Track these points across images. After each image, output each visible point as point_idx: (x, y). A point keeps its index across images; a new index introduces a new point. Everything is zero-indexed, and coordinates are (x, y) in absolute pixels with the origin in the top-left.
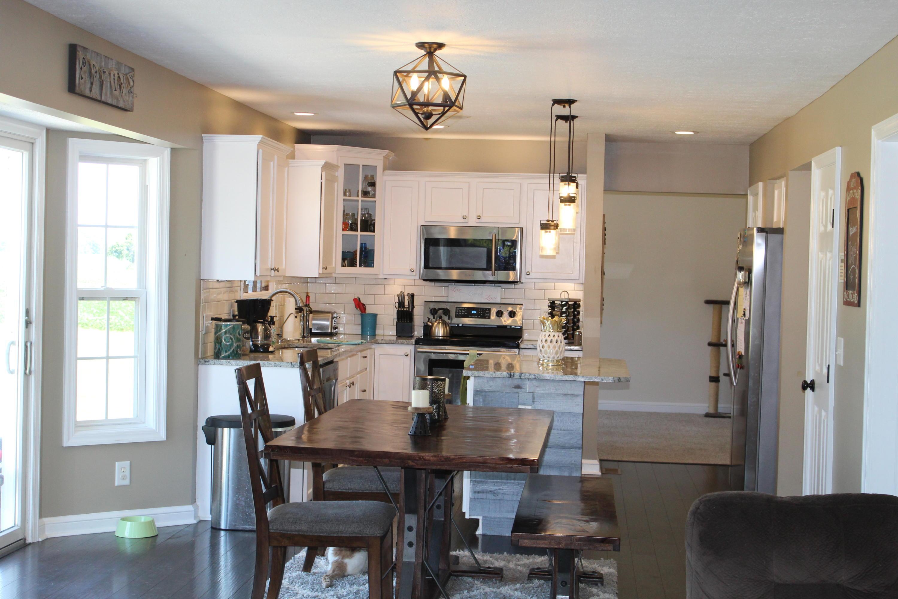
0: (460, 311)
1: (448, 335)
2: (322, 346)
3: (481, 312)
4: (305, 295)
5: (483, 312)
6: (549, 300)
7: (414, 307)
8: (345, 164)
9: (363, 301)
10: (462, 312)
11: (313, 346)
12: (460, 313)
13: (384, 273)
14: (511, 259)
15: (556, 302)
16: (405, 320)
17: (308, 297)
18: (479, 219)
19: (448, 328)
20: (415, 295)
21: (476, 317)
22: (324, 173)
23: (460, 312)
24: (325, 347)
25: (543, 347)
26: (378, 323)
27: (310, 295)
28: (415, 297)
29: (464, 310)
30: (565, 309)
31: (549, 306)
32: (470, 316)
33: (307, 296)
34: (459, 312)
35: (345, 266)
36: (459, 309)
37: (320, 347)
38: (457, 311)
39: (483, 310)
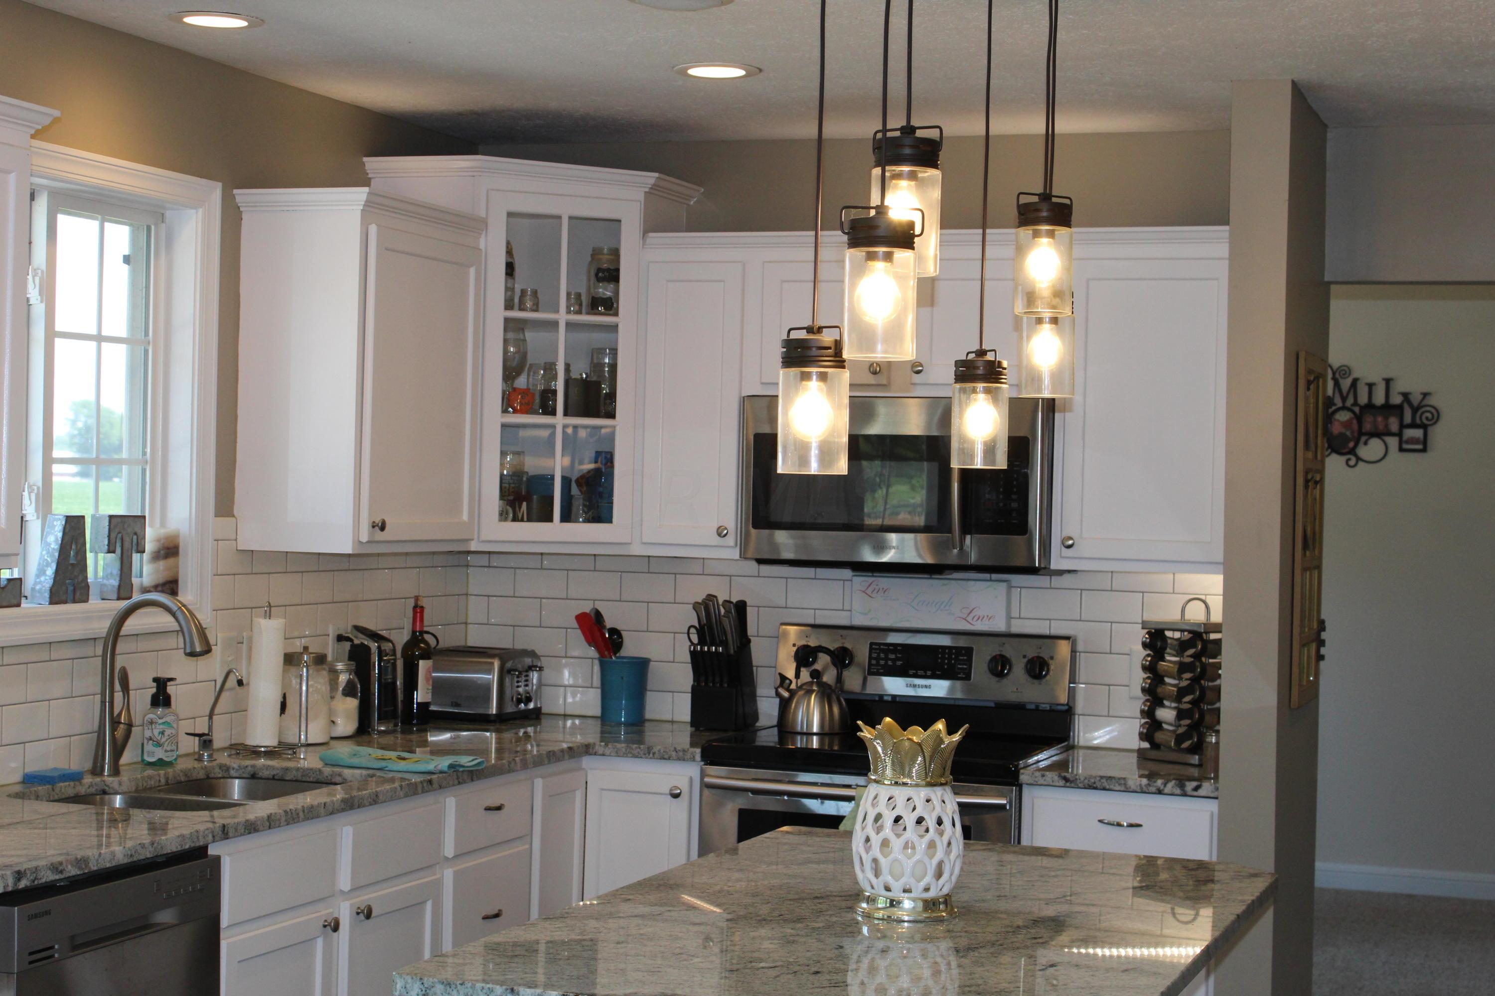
0: (882, 655)
1: (837, 729)
2: (326, 774)
3: (943, 658)
4: (412, 603)
5: (950, 659)
6: (1144, 625)
7: (749, 641)
8: (510, 215)
9: (610, 622)
10: (886, 659)
11: (300, 774)
12: (882, 662)
13: (644, 541)
14: (1014, 497)
15: (1169, 634)
16: (718, 679)
17: (418, 610)
18: (918, 372)
19: (836, 710)
20: (748, 604)
21: (929, 673)
22: (373, 229)
23: (882, 659)
24: (333, 780)
26: (650, 684)
27: (423, 602)
28: (749, 609)
29: (892, 652)
30: (1191, 656)
31: (1145, 645)
32: (911, 672)
33: (415, 607)
34: (878, 659)
35: (522, 520)
36: (880, 649)
37: (321, 778)
38: (874, 655)
39: (950, 654)
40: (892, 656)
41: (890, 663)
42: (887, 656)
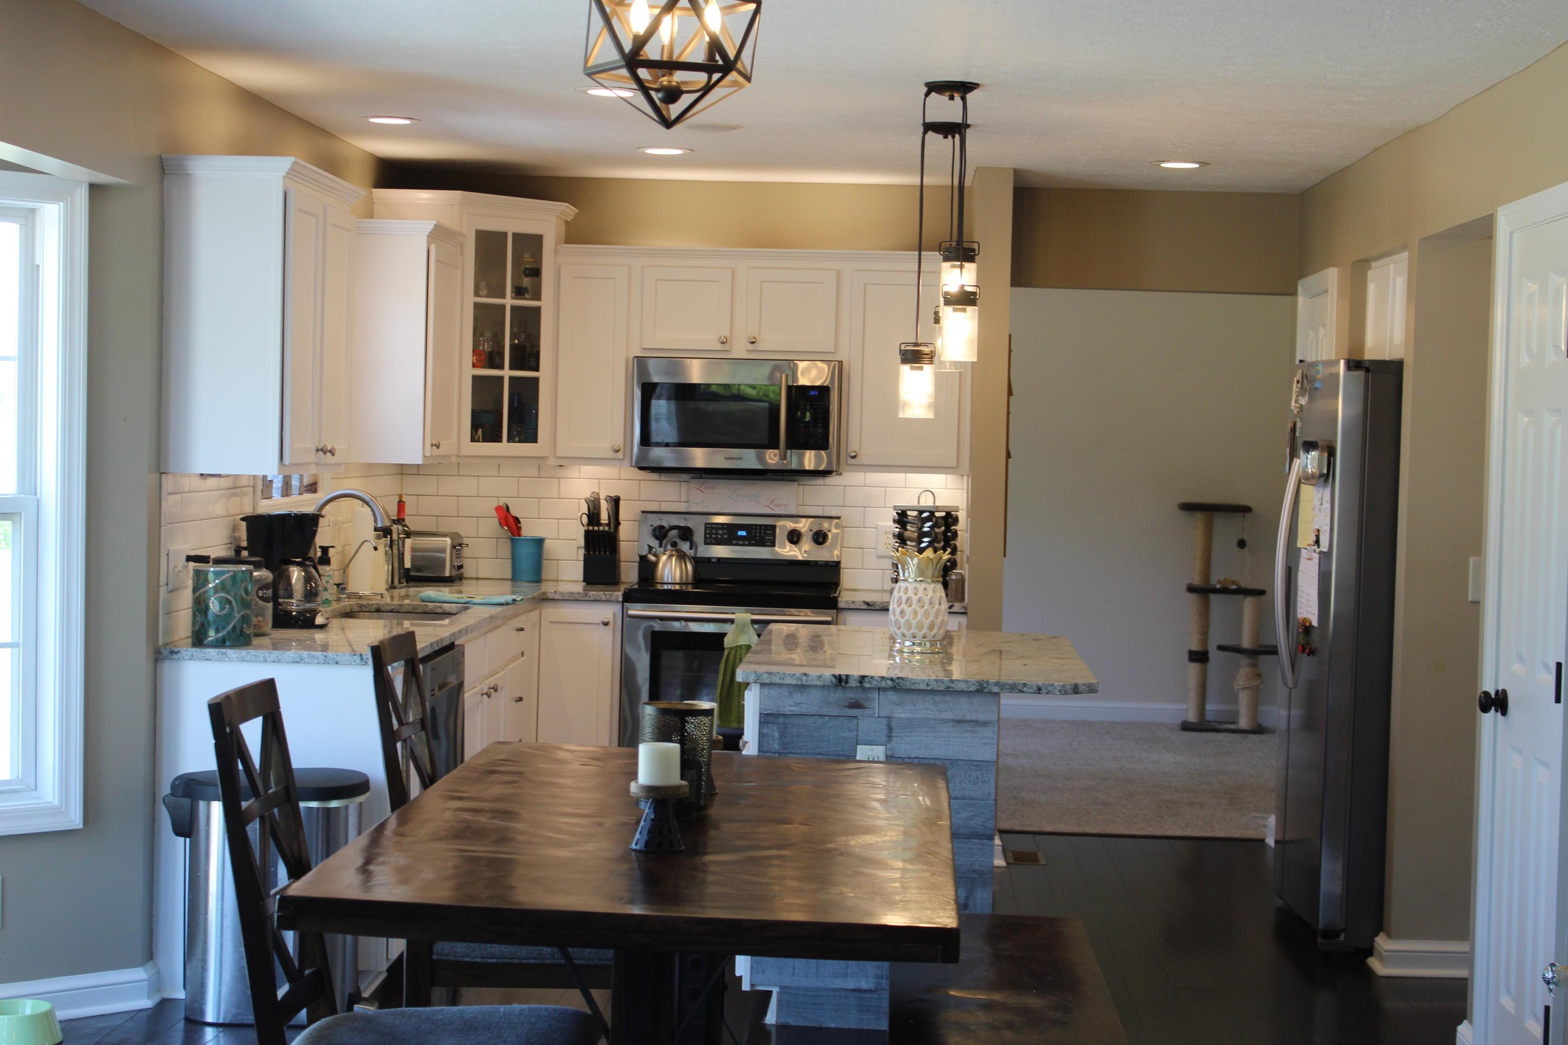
0: (714, 532)
1: (690, 581)
2: (430, 607)
3: (756, 533)
4: (397, 499)
5: (760, 533)
6: (895, 508)
7: (619, 524)
8: (476, 231)
9: (514, 512)
10: (717, 534)
11: (411, 607)
12: (714, 536)
13: (558, 454)
14: (820, 425)
15: (909, 513)
16: (602, 550)
17: (401, 504)
18: (753, 343)
19: (689, 567)
20: (621, 498)
21: (746, 542)
22: (433, 248)
23: (714, 534)
24: (436, 611)
25: (902, 612)
26: (545, 557)
27: (404, 499)
28: (621, 502)
29: (720, 529)
30: (929, 527)
31: (895, 521)
32: (734, 542)
33: (399, 502)
34: (711, 534)
35: (478, 441)
36: (712, 527)
37: (427, 610)
38: (708, 531)
39: (760, 529)
40: (720, 532)
41: (719, 536)
42: (717, 531)
